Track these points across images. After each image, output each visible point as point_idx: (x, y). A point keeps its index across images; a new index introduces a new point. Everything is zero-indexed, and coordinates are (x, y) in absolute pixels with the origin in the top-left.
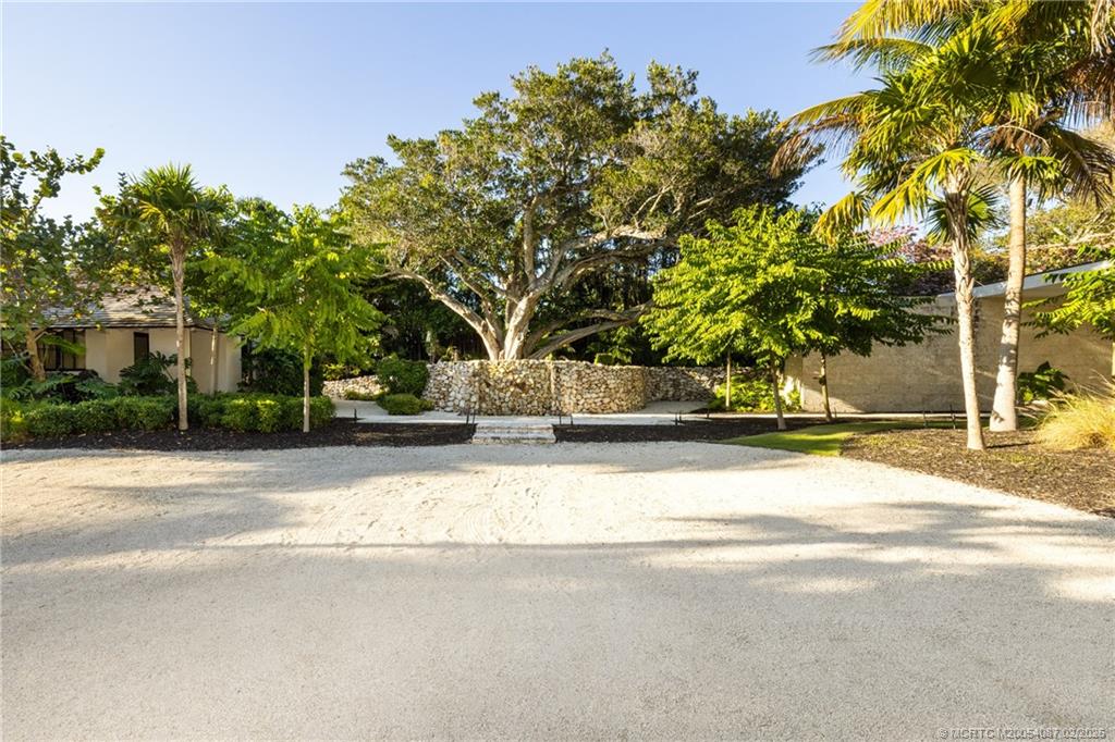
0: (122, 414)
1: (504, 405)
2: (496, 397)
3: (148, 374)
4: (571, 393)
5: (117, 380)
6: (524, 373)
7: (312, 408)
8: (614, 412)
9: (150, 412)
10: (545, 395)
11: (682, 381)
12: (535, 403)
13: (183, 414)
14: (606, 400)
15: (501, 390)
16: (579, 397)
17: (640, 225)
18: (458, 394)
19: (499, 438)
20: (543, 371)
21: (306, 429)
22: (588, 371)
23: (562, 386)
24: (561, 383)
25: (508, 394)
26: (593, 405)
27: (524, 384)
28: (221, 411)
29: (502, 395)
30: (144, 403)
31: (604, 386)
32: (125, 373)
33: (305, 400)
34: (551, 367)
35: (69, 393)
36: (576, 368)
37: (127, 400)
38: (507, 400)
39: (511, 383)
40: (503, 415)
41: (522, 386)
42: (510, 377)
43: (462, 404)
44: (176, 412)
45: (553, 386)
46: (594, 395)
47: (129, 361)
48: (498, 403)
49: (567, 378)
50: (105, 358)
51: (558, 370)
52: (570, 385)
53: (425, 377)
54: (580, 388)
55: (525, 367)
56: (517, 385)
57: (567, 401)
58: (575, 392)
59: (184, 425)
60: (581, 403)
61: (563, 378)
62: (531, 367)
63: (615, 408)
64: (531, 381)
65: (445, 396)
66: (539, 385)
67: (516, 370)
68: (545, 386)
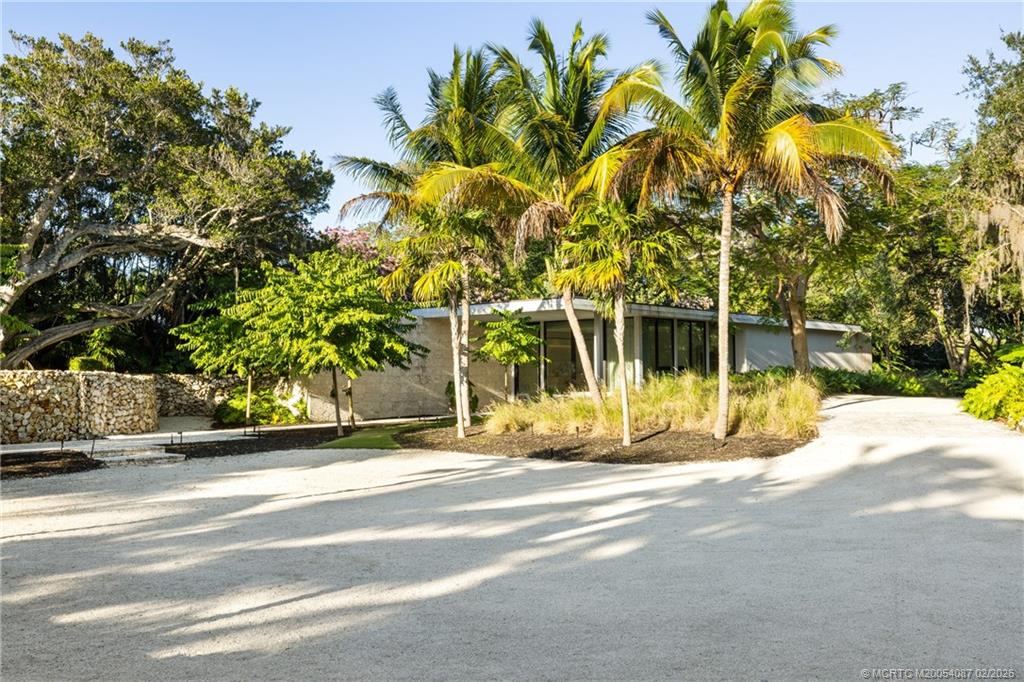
1: (22, 429)
2: (10, 420)
4: (102, 411)
6: (48, 387)
8: (143, 432)
10: (73, 415)
11: (171, 391)
12: (61, 425)
14: (136, 418)
15: (17, 410)
16: (110, 415)
17: (200, 232)
19: (133, 460)
20: (70, 384)
22: (118, 384)
23: (93, 402)
24: (93, 399)
25: (28, 415)
26: (124, 424)
27: (47, 401)
29: (18, 416)
31: (133, 401)
34: (80, 379)
36: (107, 381)
38: (25, 422)
39: (32, 400)
40: (20, 442)
41: (45, 404)
42: (31, 392)
45: (83, 404)
46: (125, 413)
48: (12, 427)
51: (89, 383)
52: (100, 401)
54: (111, 405)
55: (49, 381)
56: (39, 403)
57: (97, 420)
58: (105, 409)
60: (112, 422)
61: (95, 393)
62: (56, 381)
64: (57, 397)
66: (65, 403)
67: (39, 383)
68: (73, 404)
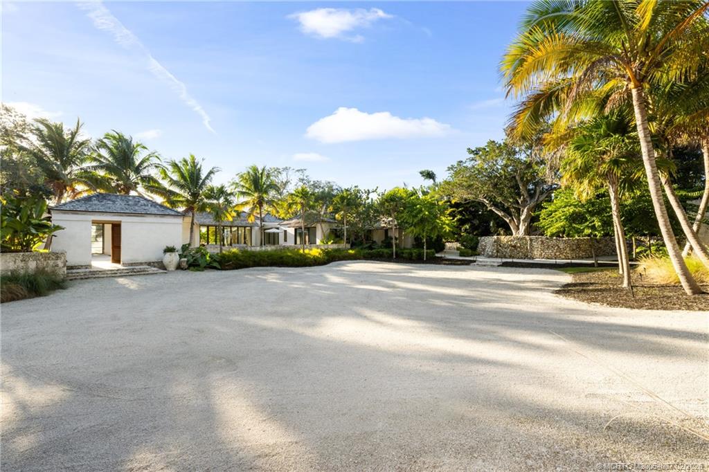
0: (381, 253)
1: (507, 254)
2: (504, 251)
3: (387, 243)
4: (538, 250)
5: (380, 244)
7: (427, 253)
9: (387, 253)
10: (525, 251)
12: (521, 254)
13: (394, 254)
15: (506, 248)
16: (542, 252)
18: (489, 249)
20: (524, 241)
21: (425, 259)
22: (548, 241)
24: (533, 246)
26: (550, 255)
28: (403, 253)
29: (506, 250)
30: (386, 251)
31: (557, 247)
32: (382, 242)
33: (425, 251)
34: (528, 239)
35: (370, 248)
36: (541, 239)
37: (383, 250)
38: (508, 252)
40: (507, 258)
41: (515, 246)
42: (510, 243)
43: (490, 253)
44: (393, 253)
45: (529, 247)
46: (551, 251)
47: (383, 238)
48: (505, 253)
49: (536, 244)
50: (378, 238)
51: (531, 240)
52: (537, 247)
53: (477, 243)
54: (543, 248)
55: (516, 239)
56: (512, 246)
57: (536, 253)
58: (540, 249)
59: (394, 257)
60: (543, 254)
62: (518, 239)
63: (564, 257)
64: (519, 245)
65: (484, 250)
66: (522, 247)
67: (512, 240)
68: (525, 247)
